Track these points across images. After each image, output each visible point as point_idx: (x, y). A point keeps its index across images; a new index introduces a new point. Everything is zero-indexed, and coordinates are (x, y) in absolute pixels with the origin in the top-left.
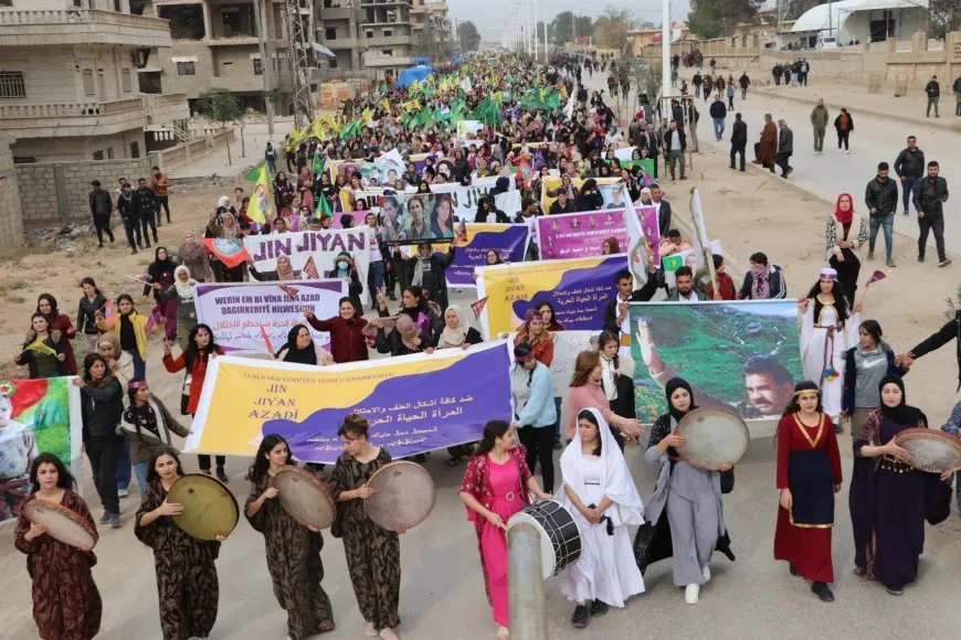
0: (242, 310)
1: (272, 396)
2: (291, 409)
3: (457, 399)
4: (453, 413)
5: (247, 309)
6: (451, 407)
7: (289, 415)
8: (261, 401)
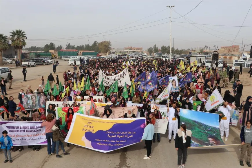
0: (15, 131)
1: (88, 124)
2: (92, 129)
3: (132, 133)
4: (130, 136)
5: (17, 131)
6: (130, 135)
7: (92, 131)
8: (85, 126)
